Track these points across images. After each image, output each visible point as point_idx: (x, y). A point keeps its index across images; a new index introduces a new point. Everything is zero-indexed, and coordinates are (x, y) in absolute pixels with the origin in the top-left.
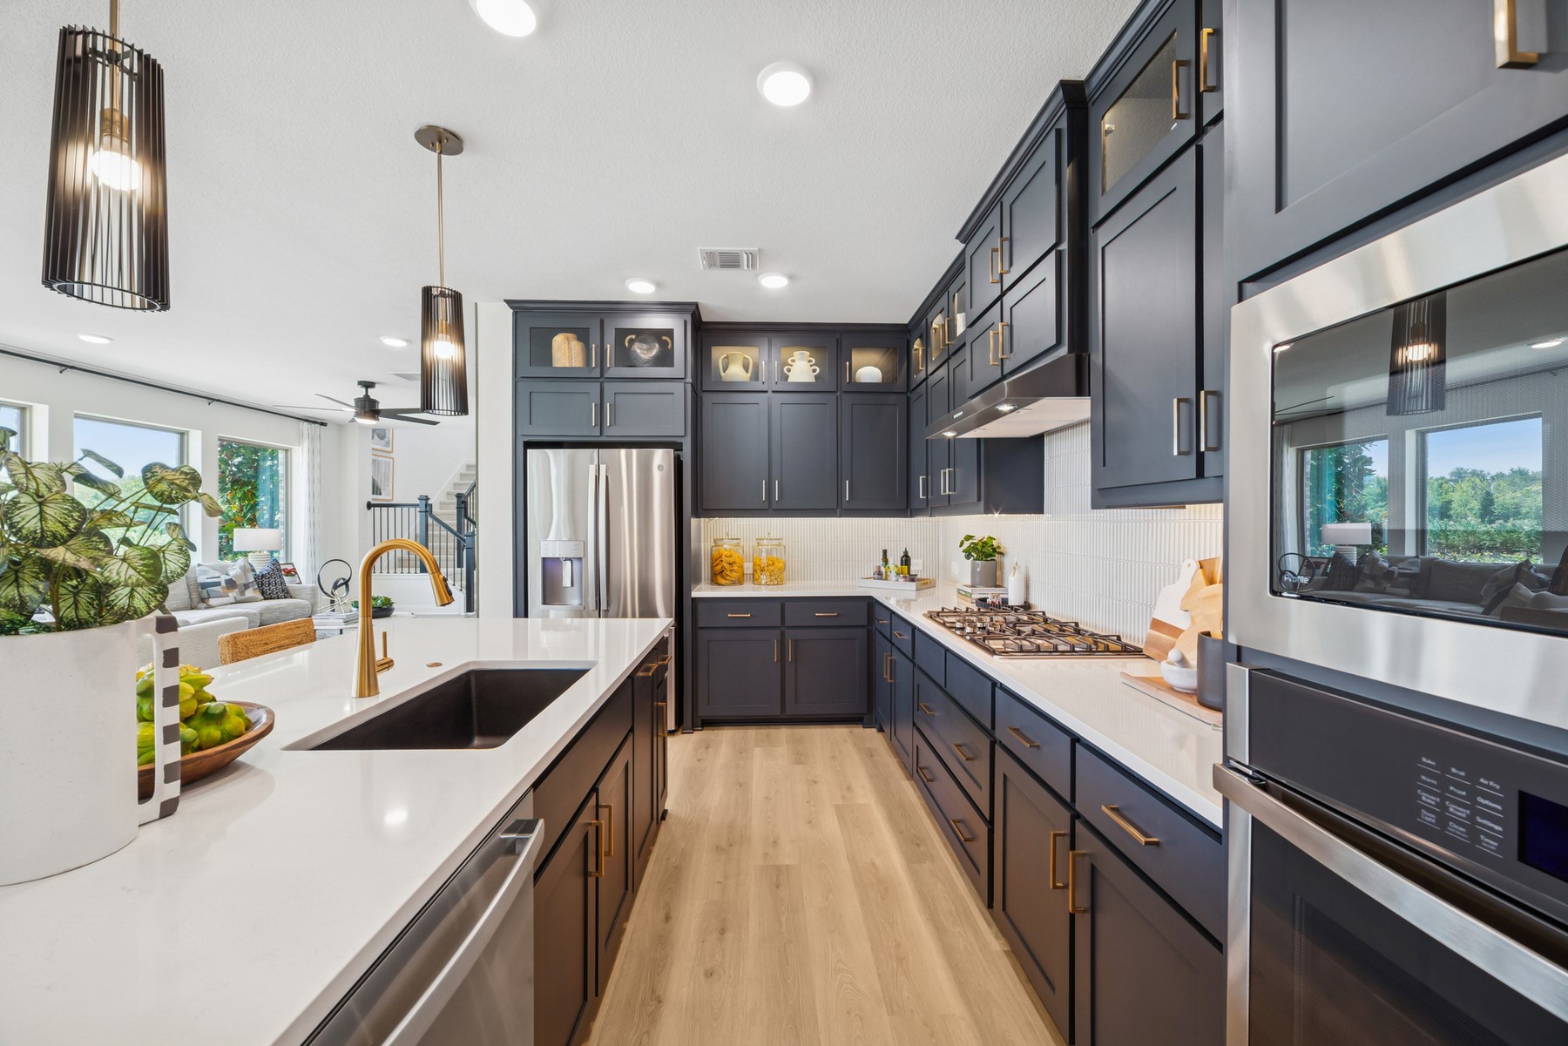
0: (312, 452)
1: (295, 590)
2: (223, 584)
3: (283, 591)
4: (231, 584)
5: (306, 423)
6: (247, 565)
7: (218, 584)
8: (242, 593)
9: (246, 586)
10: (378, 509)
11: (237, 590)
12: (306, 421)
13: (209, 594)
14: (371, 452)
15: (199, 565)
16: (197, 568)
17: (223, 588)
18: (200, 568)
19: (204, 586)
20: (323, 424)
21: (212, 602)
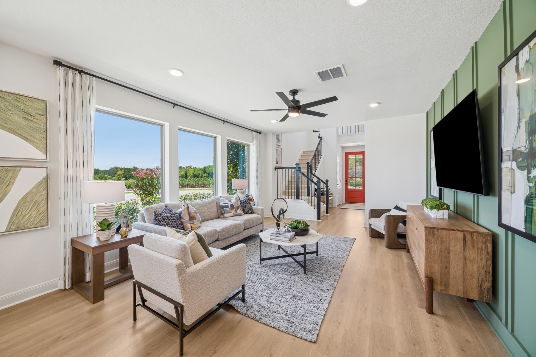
0: (257, 145)
1: (255, 209)
2: (229, 207)
3: (251, 210)
4: (232, 206)
5: (255, 133)
6: (238, 197)
7: (227, 207)
8: (236, 211)
9: (238, 208)
10: (279, 170)
11: (234, 210)
12: (255, 131)
13: (224, 212)
14: (276, 146)
15: (221, 197)
16: (220, 198)
17: (229, 209)
18: (221, 198)
19: (223, 207)
20: (260, 133)
21: (226, 215)
